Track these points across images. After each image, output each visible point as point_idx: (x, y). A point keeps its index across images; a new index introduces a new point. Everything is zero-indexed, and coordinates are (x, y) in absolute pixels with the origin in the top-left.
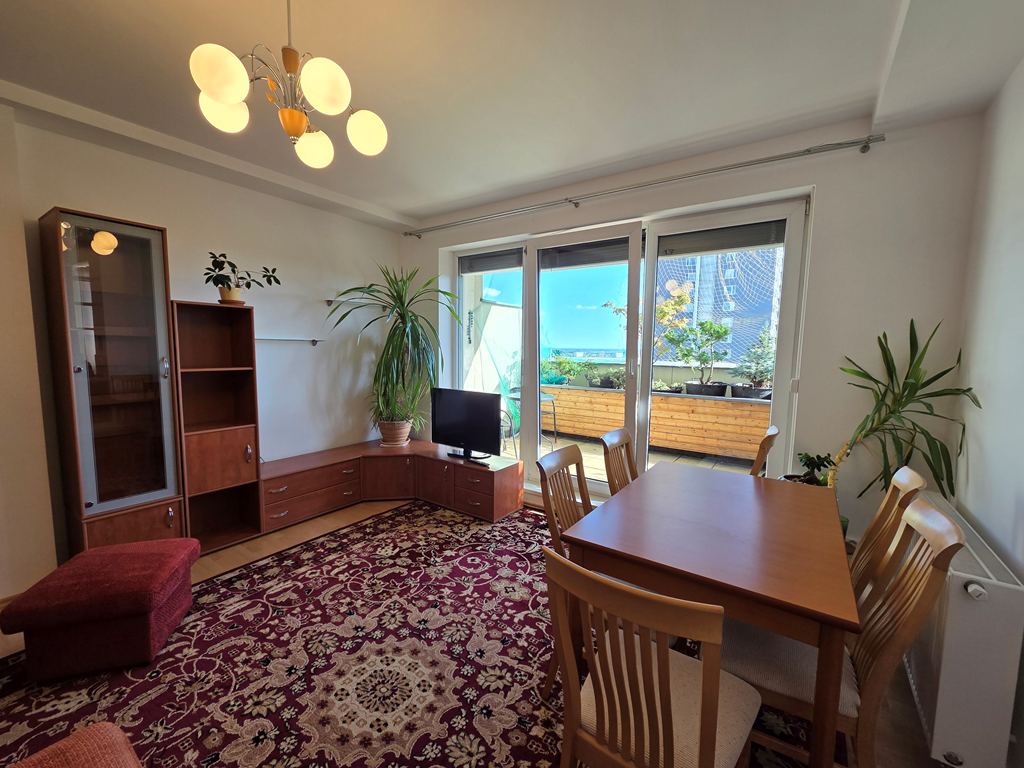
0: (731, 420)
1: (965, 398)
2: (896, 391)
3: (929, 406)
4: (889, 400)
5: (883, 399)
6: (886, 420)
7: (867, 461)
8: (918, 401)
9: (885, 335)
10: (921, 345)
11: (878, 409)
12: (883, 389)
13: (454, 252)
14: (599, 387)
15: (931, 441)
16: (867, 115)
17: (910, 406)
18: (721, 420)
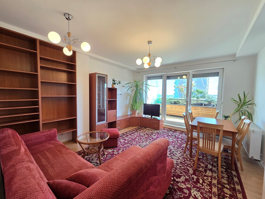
0: (204, 111)
1: (254, 105)
2: (242, 104)
3: (248, 106)
4: (240, 105)
5: (239, 105)
6: (240, 109)
7: (237, 116)
8: (246, 105)
9: (239, 94)
10: (246, 96)
11: (238, 107)
12: (239, 103)
13: (146, 76)
14: (173, 104)
15: (248, 113)
16: (234, 55)
17: (244, 107)
18: (202, 111)
